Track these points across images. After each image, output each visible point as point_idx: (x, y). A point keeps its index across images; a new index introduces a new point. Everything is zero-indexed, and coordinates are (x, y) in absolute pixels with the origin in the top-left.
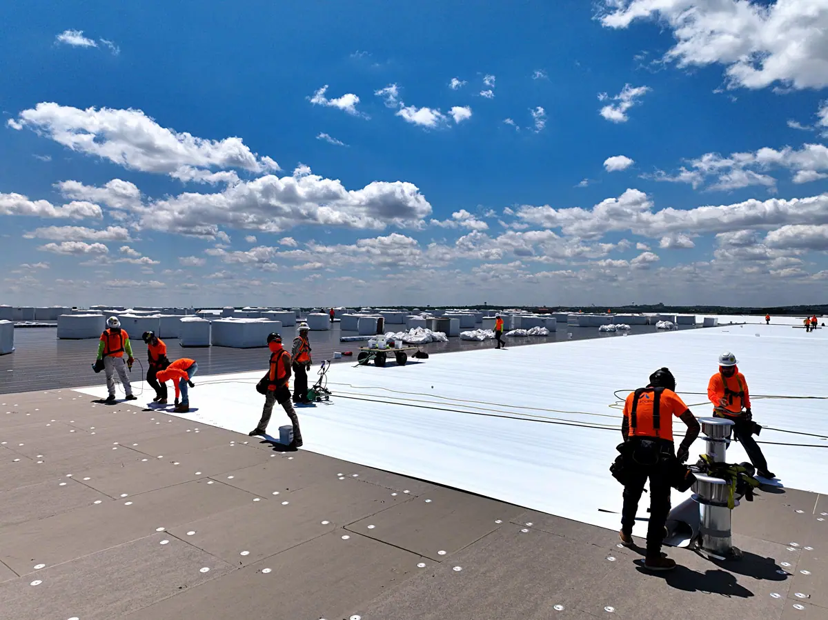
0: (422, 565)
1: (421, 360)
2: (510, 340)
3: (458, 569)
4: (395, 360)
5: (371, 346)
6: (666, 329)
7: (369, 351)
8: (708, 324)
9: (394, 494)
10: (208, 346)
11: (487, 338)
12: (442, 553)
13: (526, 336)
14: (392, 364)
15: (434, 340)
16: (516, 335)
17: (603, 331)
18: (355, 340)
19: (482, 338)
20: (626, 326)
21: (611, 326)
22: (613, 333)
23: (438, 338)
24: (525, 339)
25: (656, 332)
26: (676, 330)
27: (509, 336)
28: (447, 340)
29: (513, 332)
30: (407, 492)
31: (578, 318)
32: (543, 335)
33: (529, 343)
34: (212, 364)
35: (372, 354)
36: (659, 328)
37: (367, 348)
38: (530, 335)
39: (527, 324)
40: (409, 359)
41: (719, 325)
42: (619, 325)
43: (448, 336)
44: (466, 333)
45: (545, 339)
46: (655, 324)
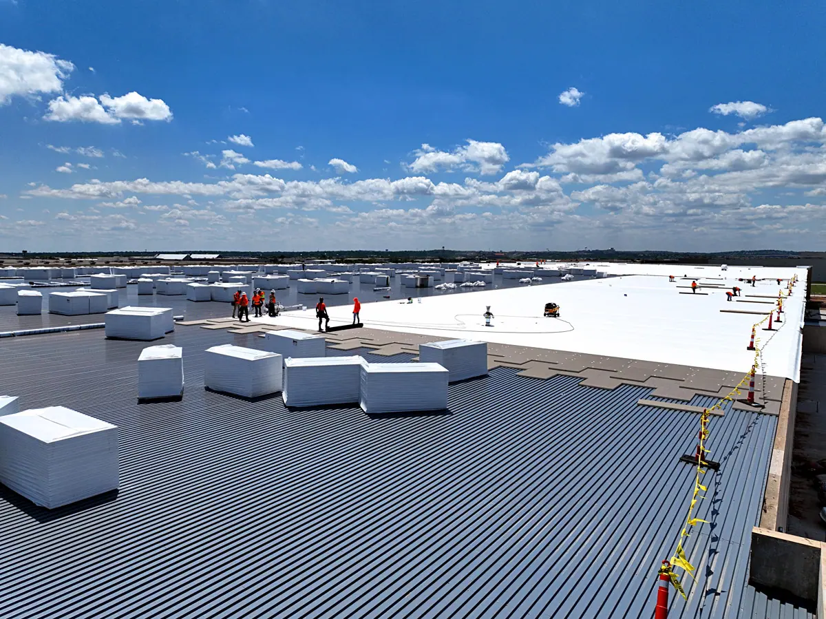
2: (464, 289)
6: (569, 280)
13: (472, 287)
16: (466, 286)
17: (522, 282)
19: (446, 288)
21: (528, 279)
27: (462, 286)
29: (464, 284)
33: (474, 291)
36: (562, 280)
42: (535, 278)
45: (483, 288)
46: (563, 275)
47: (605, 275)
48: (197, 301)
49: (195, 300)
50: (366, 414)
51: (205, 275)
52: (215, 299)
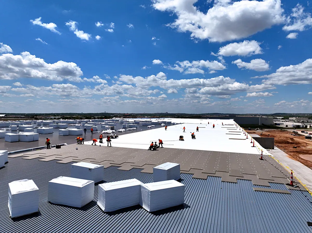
16: (129, 130)
17: (148, 127)
19: (123, 131)
20: (154, 126)
21: (150, 126)
22: (151, 128)
23: (114, 132)
29: (128, 129)
31: (142, 123)
32: (135, 130)
36: (162, 126)
38: (132, 130)
40: (117, 137)
42: (152, 126)
43: (116, 131)
44: (119, 130)
46: (161, 124)
47: (175, 124)
48: (11, 142)
49: (10, 141)
50: (150, 213)
51: (8, 127)
52: (21, 140)
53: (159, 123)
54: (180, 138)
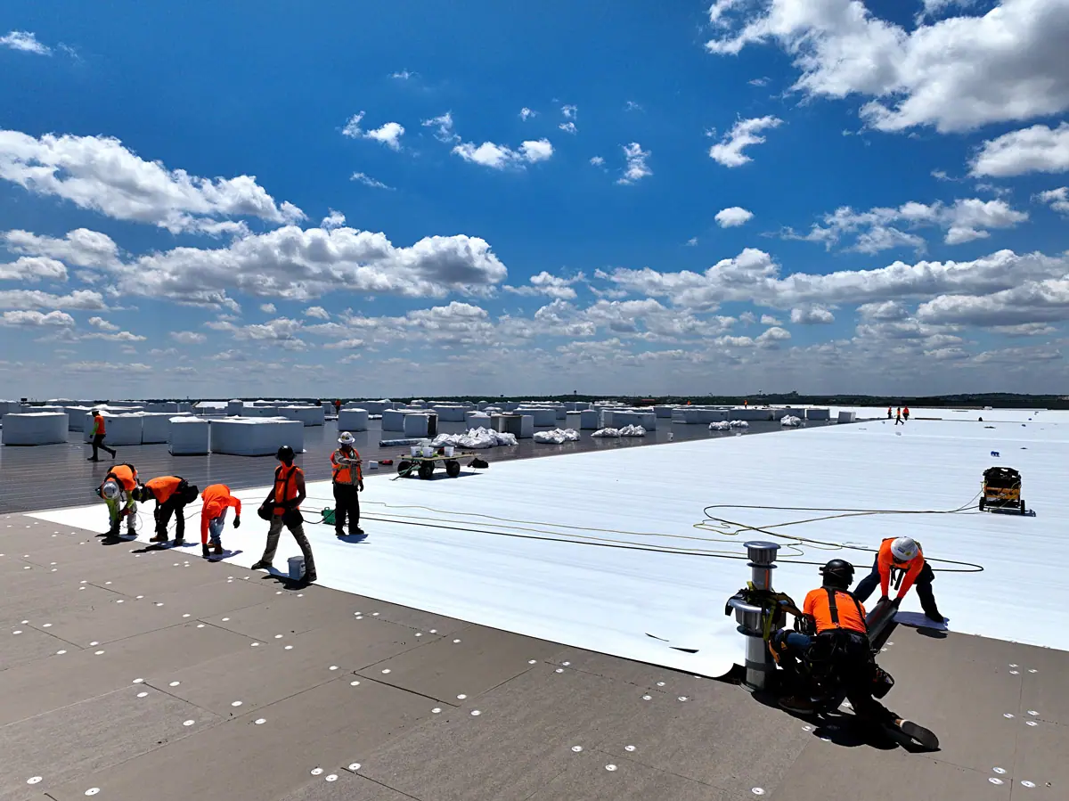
0: (437, 710)
1: (478, 470)
2: (599, 442)
3: (476, 713)
4: (445, 470)
5: (414, 453)
6: (792, 426)
7: (412, 460)
8: (844, 419)
9: (418, 635)
10: (206, 454)
11: (568, 440)
12: (462, 697)
13: (617, 437)
14: (440, 476)
15: (500, 442)
16: (604, 436)
17: (715, 429)
18: (398, 444)
19: (560, 440)
20: (744, 423)
21: (724, 423)
22: (726, 432)
23: (505, 441)
24: (615, 441)
25: (779, 430)
26: (803, 427)
27: (596, 436)
28: (516, 443)
29: (600, 432)
30: (433, 631)
31: (684, 412)
32: (639, 436)
33: (620, 446)
34: (211, 478)
35: (416, 464)
36: (784, 425)
37: (410, 457)
38: (622, 436)
39: (619, 421)
40: (463, 469)
41: (858, 420)
42: (734, 422)
43: (518, 437)
44: (541, 434)
45: (640, 440)
46: (779, 420)
47: (852, 418)
53: (768, 417)
54: (988, 493)
